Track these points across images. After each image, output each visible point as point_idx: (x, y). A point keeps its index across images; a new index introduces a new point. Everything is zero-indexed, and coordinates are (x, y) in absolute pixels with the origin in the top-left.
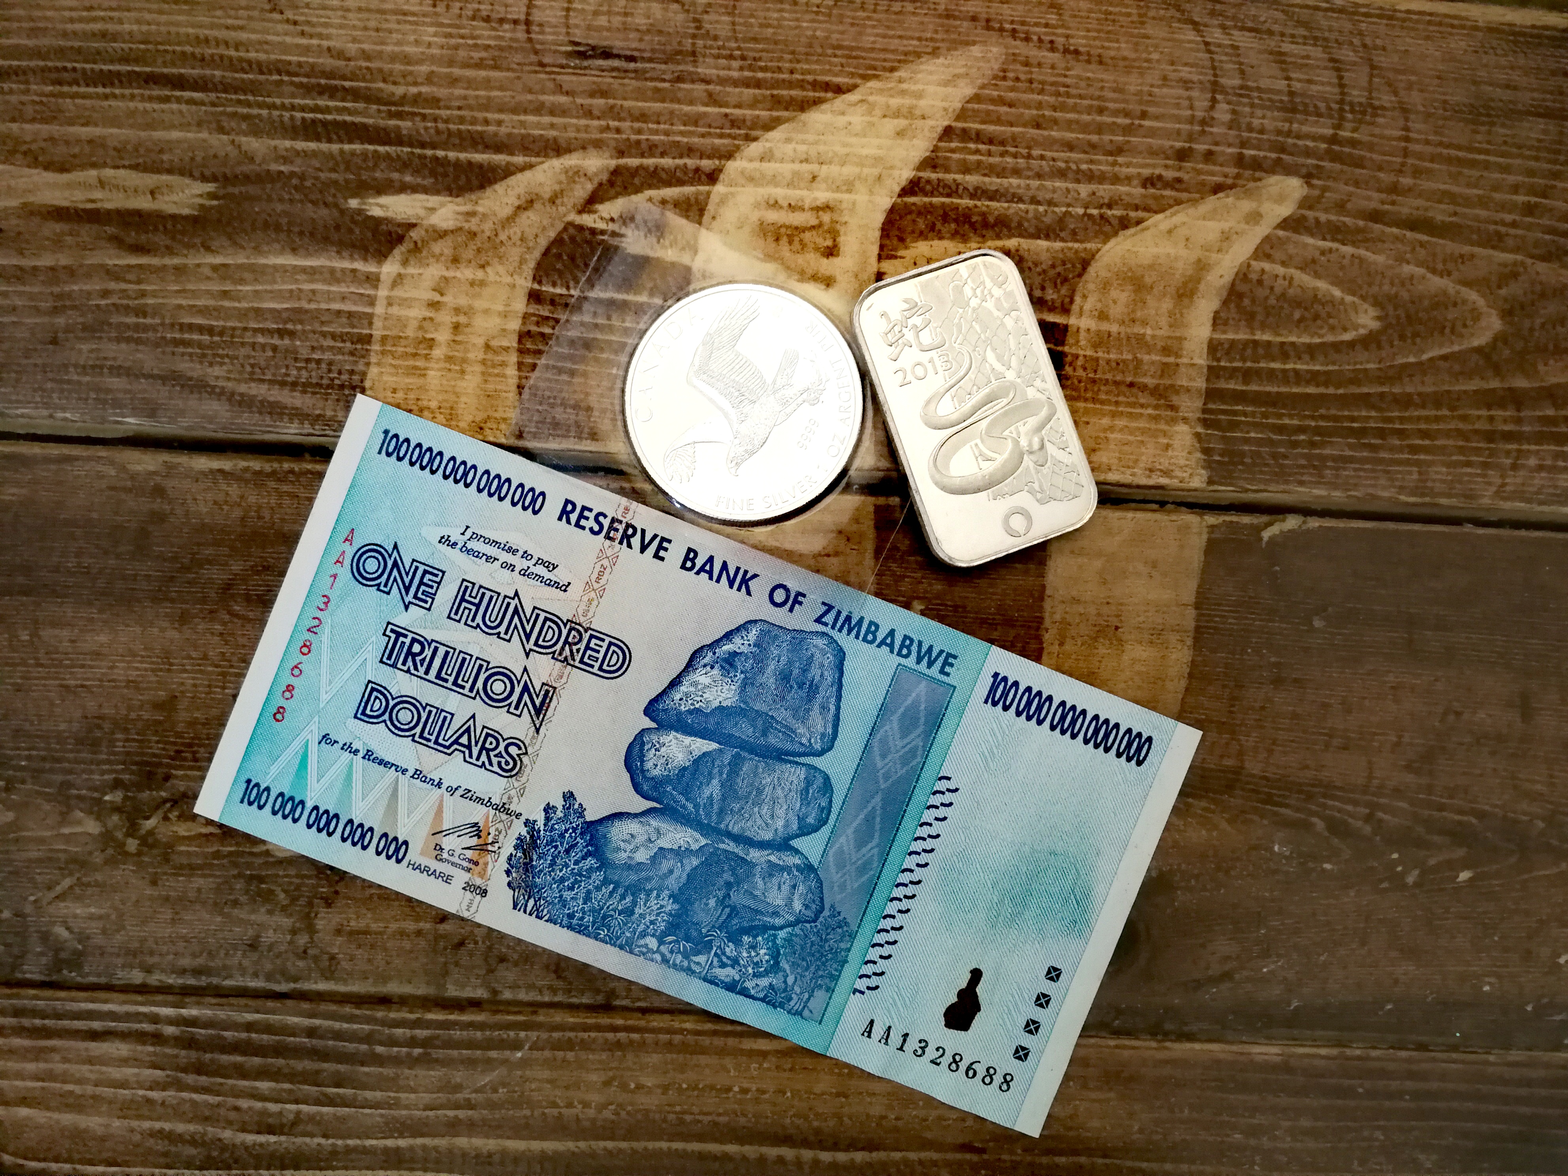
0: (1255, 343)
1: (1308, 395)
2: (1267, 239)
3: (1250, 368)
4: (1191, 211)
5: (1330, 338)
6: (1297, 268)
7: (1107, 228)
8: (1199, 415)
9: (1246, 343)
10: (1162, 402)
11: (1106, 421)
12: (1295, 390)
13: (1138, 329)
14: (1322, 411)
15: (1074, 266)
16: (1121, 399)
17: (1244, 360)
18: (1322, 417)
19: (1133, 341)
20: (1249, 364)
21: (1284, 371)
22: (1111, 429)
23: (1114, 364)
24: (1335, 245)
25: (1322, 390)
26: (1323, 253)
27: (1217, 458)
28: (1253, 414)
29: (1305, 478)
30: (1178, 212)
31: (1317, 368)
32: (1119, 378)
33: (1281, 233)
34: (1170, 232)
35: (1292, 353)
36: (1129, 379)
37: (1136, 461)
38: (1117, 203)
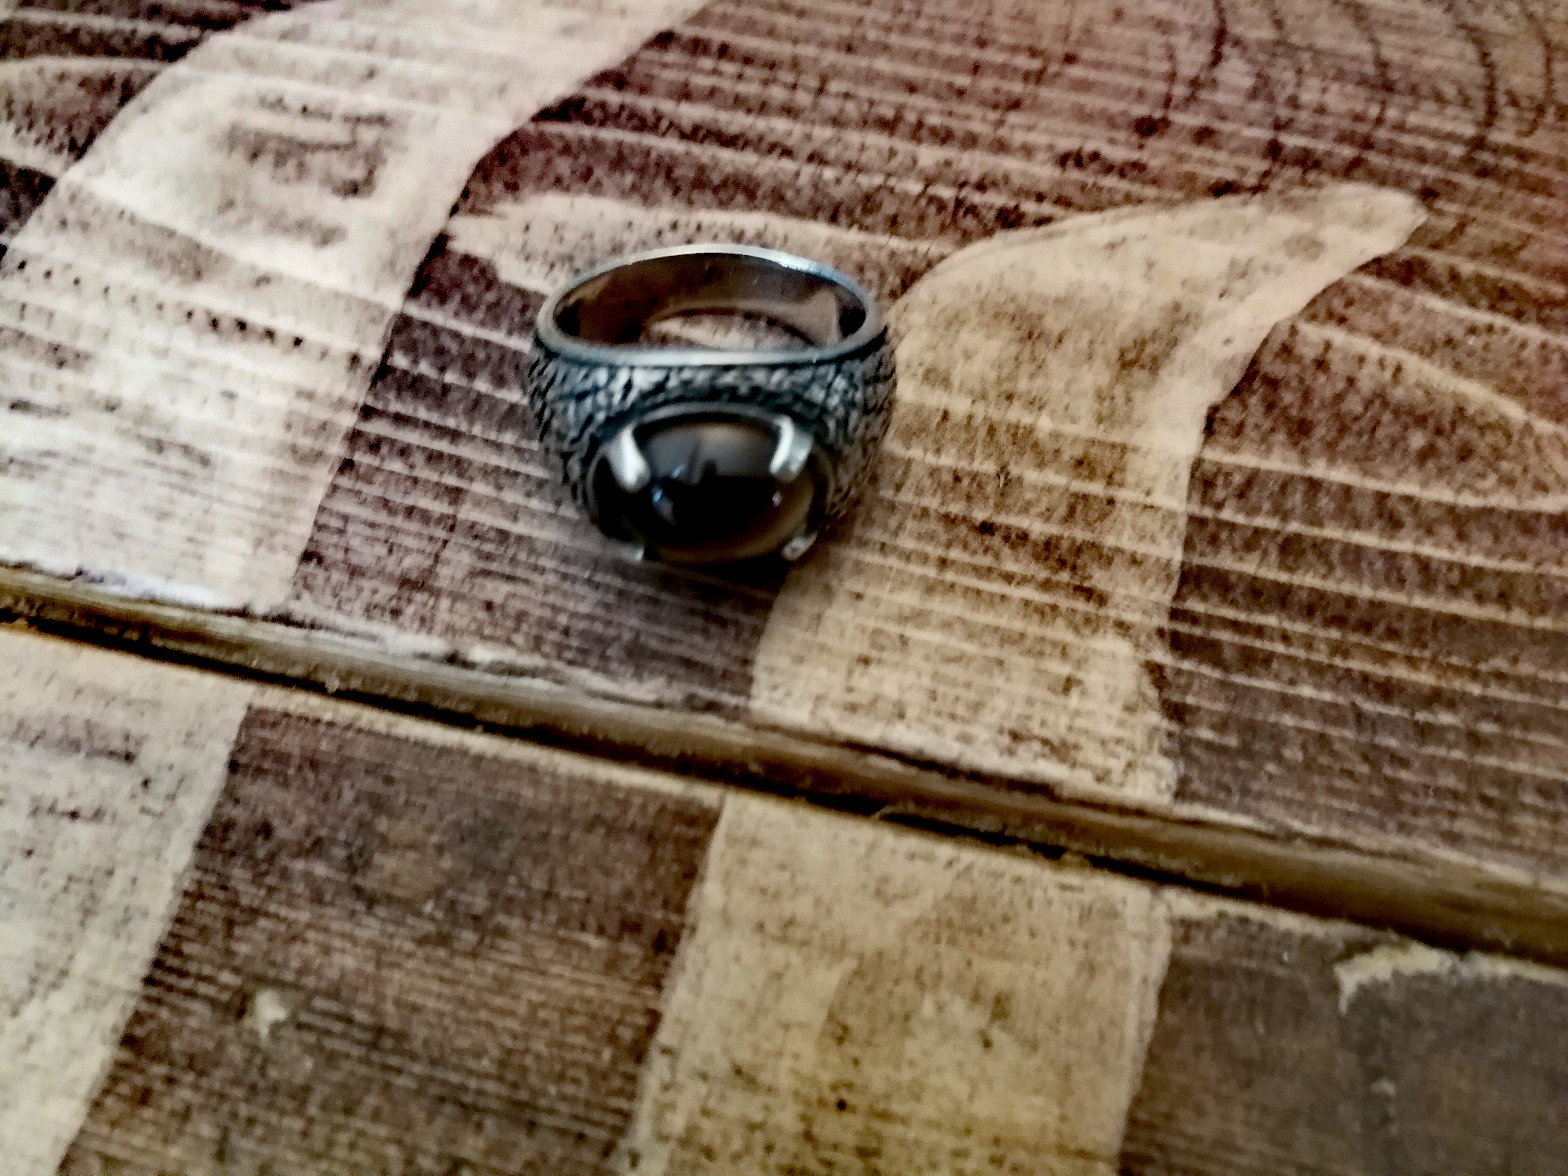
0: (1314, 485)
1: (1456, 620)
2: (1337, 288)
3: (1298, 537)
4: (1163, 218)
5: (1505, 500)
6: (1412, 349)
7: (969, 222)
8: (1163, 621)
9: (1286, 483)
10: (1064, 576)
11: (909, 599)
12: (1419, 601)
13: (1017, 414)
14: (1500, 663)
15: (883, 276)
16: (955, 554)
17: (1285, 517)
18: (1500, 677)
19: (1003, 437)
20: (1294, 526)
21: (1390, 557)
22: (919, 617)
23: (947, 478)
24: (1499, 321)
25: (1491, 612)
26: (1473, 330)
27: (1206, 734)
28: (1309, 643)
29: (1465, 826)
30: (1132, 216)
31: (1476, 560)
32: (956, 508)
33: (1369, 282)
34: (1112, 246)
35: (1409, 521)
36: (980, 515)
37: (977, 707)
38: (994, 184)
